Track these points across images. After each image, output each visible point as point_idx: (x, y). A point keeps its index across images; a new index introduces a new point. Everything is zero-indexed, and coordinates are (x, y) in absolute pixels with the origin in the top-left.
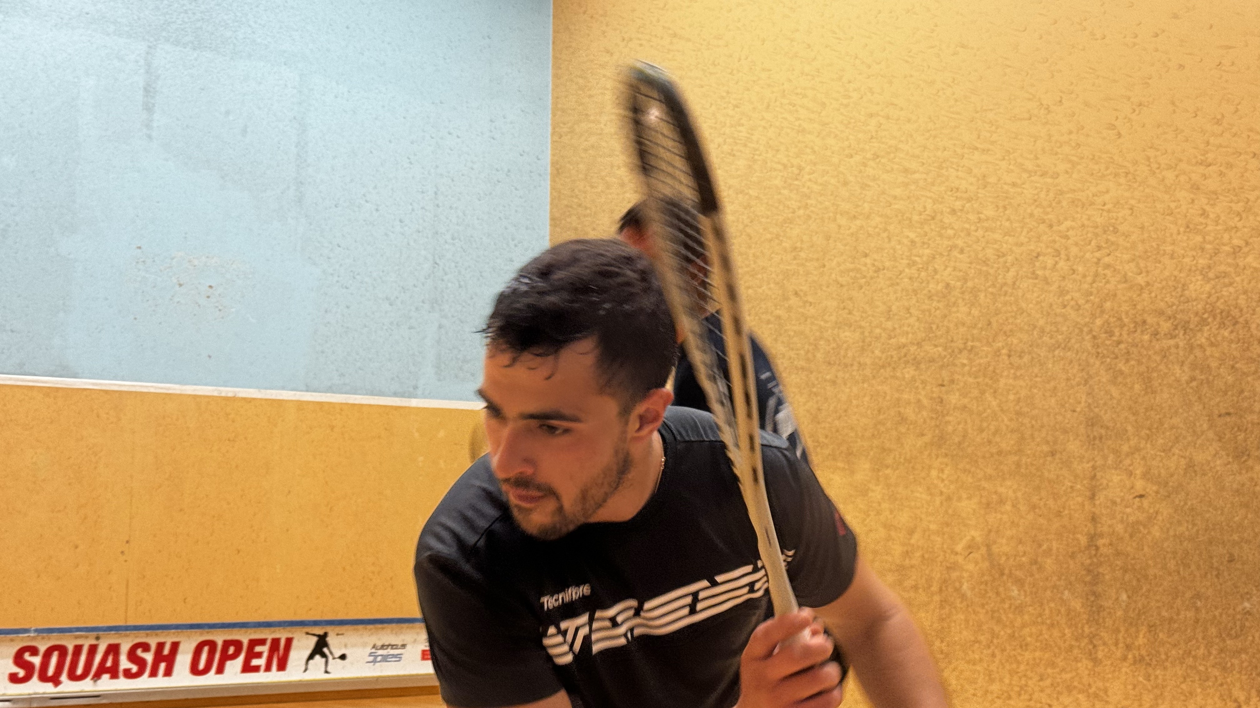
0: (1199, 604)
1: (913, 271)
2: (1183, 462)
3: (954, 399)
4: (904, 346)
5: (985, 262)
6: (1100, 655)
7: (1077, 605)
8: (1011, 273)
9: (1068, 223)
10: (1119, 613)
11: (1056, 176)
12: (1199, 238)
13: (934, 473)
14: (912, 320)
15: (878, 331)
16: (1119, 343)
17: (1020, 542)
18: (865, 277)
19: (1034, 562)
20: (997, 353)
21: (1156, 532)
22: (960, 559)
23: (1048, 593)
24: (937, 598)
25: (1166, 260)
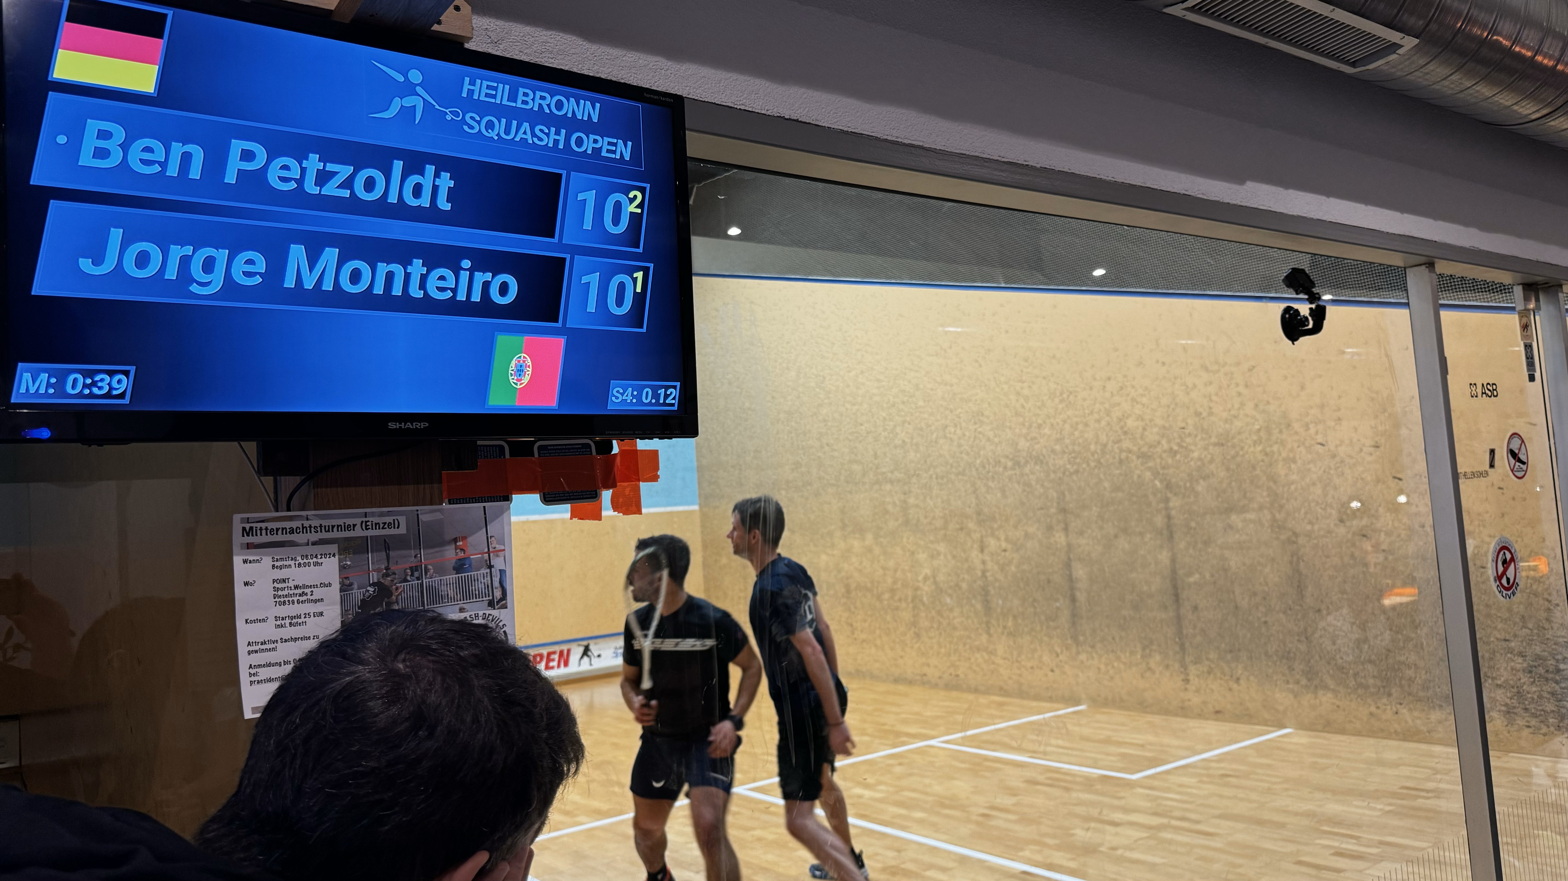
0: (1036, 604)
1: (886, 433)
2: (1023, 533)
3: (912, 501)
4: (884, 473)
5: (921, 429)
6: (992, 631)
7: (979, 607)
8: (935, 435)
9: (959, 410)
10: (999, 610)
11: (952, 385)
12: (1021, 419)
13: (905, 540)
14: (888, 460)
15: (871, 465)
16: (988, 472)
17: (949, 575)
18: (862, 436)
19: (957, 585)
20: (931, 477)
21: (1013, 568)
22: (921, 585)
23: (965, 601)
24: (911, 605)
25: (1008, 430)
